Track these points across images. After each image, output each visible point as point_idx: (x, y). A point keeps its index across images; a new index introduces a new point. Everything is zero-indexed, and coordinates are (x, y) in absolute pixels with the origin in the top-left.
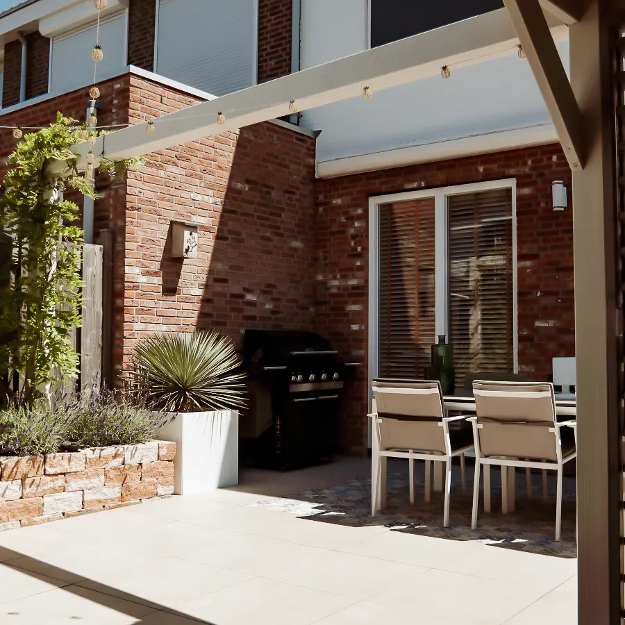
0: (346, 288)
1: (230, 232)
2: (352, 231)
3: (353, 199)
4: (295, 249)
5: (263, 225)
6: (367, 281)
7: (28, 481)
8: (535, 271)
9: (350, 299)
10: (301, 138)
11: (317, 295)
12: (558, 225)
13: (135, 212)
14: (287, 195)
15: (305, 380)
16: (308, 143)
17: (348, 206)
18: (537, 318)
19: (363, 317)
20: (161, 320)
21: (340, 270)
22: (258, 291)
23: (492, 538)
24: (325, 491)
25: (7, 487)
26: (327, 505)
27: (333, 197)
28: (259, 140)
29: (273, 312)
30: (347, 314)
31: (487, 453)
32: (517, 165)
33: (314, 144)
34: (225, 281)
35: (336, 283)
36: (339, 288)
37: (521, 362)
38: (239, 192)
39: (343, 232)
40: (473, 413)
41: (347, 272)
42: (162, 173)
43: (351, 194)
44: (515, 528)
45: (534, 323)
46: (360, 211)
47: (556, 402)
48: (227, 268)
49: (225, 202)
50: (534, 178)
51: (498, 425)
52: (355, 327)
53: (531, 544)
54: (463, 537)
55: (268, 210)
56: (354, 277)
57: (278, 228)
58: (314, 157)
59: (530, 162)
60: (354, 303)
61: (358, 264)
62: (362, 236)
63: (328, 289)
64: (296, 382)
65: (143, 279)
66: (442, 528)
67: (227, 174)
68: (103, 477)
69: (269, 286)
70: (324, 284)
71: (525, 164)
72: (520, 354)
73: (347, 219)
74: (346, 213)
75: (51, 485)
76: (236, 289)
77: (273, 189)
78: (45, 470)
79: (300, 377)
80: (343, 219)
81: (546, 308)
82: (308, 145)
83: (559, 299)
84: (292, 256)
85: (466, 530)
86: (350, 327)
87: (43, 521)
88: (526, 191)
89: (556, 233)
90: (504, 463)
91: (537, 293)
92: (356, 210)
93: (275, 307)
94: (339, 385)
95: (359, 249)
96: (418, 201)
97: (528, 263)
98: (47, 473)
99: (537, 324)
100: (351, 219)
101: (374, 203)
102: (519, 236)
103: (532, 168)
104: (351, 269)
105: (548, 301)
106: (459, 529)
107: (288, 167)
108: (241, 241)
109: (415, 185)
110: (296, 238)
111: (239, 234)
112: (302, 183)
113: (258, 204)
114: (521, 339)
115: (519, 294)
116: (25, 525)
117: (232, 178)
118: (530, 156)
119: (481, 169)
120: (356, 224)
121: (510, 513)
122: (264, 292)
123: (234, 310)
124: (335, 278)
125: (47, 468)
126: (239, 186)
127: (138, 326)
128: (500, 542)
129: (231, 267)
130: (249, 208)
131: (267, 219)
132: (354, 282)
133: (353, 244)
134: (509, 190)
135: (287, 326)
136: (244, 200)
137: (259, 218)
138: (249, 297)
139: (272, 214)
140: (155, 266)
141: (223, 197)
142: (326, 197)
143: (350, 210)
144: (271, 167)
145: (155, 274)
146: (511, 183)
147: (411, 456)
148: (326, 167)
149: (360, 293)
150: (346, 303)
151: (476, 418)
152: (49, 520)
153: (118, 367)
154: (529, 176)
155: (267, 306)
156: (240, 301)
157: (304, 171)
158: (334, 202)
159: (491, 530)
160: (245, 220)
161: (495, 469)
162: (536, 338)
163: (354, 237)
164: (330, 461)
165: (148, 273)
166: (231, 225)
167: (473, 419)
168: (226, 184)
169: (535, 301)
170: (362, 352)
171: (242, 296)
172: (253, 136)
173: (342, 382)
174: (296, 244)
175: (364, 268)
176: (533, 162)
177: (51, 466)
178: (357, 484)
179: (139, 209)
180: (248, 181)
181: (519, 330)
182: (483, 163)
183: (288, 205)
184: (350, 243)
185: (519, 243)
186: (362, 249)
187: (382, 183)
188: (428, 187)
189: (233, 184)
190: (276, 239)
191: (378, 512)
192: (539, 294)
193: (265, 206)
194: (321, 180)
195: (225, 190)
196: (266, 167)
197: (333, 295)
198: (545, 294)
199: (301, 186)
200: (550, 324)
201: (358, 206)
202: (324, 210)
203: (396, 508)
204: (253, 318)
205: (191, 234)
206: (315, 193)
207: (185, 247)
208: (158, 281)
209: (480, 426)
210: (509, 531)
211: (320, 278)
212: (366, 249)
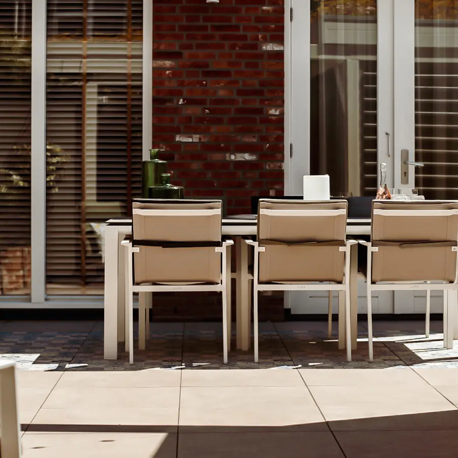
8: (175, 74)
12: (206, 19)
18: (178, 131)
45: (174, 138)
81: (189, 119)
83: (207, 109)
89: (205, 28)
91: (179, 101)
97: (168, 63)
99: (178, 139)
105: (194, 111)
115: (155, 101)
162: (176, 157)
169: (176, 110)
192: (181, 102)
198: (189, 102)
200: (196, 138)
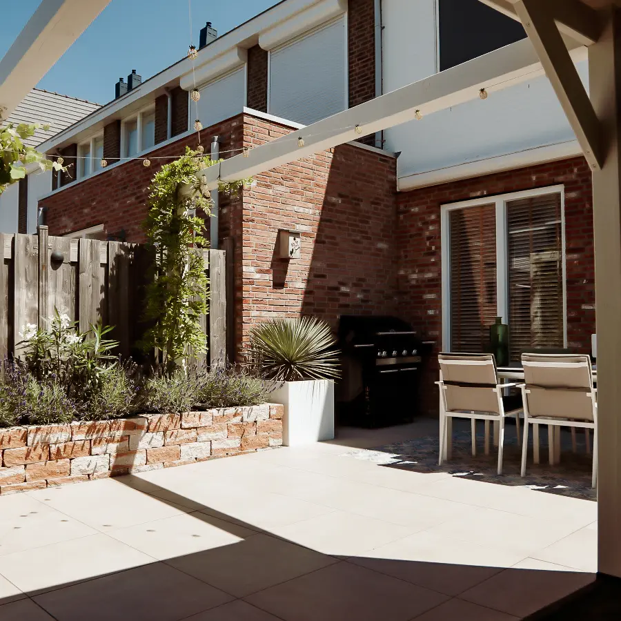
0: (423, 281)
1: (327, 237)
2: (427, 233)
3: (427, 208)
4: (380, 250)
5: (354, 231)
6: (440, 274)
7: (168, 433)
8: (581, 263)
9: (427, 290)
10: (384, 159)
11: (400, 287)
13: (250, 223)
14: (373, 206)
15: (389, 356)
16: (390, 163)
17: (424, 213)
18: (583, 302)
19: (437, 304)
20: (272, 308)
21: (418, 266)
22: (350, 285)
23: (538, 485)
24: (404, 445)
25: (153, 437)
26: (404, 456)
27: (412, 206)
28: (349, 162)
29: (363, 301)
30: (424, 302)
31: (534, 414)
32: (565, 173)
33: (395, 163)
34: (323, 276)
35: (415, 276)
36: (417, 280)
37: (569, 339)
38: (334, 204)
39: (420, 235)
40: (522, 381)
41: (424, 267)
42: (270, 191)
43: (426, 203)
44: (558, 476)
45: (580, 306)
46: (433, 217)
47: (592, 371)
48: (325, 266)
49: (322, 213)
50: (580, 184)
51: (543, 390)
52: (431, 312)
53: (569, 490)
54: (513, 483)
55: (358, 218)
56: (429, 271)
57: (366, 233)
58: (395, 174)
59: (575, 170)
60: (430, 292)
61: (433, 260)
62: (436, 237)
63: (408, 281)
64: (381, 357)
65: (258, 276)
66: (497, 476)
67: (323, 191)
68: (226, 431)
69: (360, 280)
70: (405, 278)
71: (572, 171)
72: (568, 333)
73: (423, 224)
74: (421, 219)
75: (186, 436)
76: (333, 283)
77: (362, 201)
78: (181, 425)
79: (384, 353)
80: (420, 224)
81: (591, 293)
82: (390, 164)
84: (378, 255)
85: (517, 478)
86: (426, 312)
87: (181, 464)
88: (573, 195)
90: (550, 422)
91: (583, 281)
92: (429, 217)
93: (364, 296)
94: (417, 360)
95: (433, 248)
96: (482, 207)
97: (575, 256)
98: (183, 427)
99: (583, 307)
100: (427, 223)
101: (445, 210)
102: (567, 233)
103: (579, 175)
104: (427, 265)
106: (510, 477)
107: (373, 183)
108: (336, 244)
109: (479, 194)
110: (381, 240)
111: (333, 238)
112: (386, 196)
113: (350, 214)
114: (569, 320)
115: (568, 282)
116: (167, 467)
117: (327, 193)
118: (576, 165)
119: (534, 178)
120: (431, 228)
121: (555, 465)
122: (355, 285)
123: (330, 300)
124: (414, 272)
125: (183, 423)
126: (334, 199)
127: (254, 313)
128: (544, 488)
129: (328, 266)
130: (342, 218)
131: (357, 226)
132: (429, 275)
133: (428, 244)
134: (558, 195)
135: (374, 313)
136: (337, 211)
137: (351, 225)
138: (343, 289)
139: (362, 222)
140: (267, 266)
141: (321, 209)
142: (406, 207)
143: (426, 216)
144: (359, 184)
145: (267, 272)
146: (559, 189)
147: (474, 416)
148: (405, 182)
149: (435, 284)
150: (424, 293)
151: (524, 385)
152: (185, 463)
153: (239, 346)
154: (576, 182)
155: (358, 296)
156: (336, 292)
157: (387, 186)
158: (413, 210)
159: (538, 478)
160: (339, 228)
161: (543, 427)
162: (582, 319)
163: (429, 238)
164: (411, 421)
165: (261, 271)
166: (327, 231)
167: (522, 386)
168: (323, 198)
169: (582, 287)
170: (437, 333)
171: (337, 289)
172: (344, 158)
173: (419, 357)
174: (381, 245)
175: (438, 264)
176: (578, 170)
177: (186, 422)
178: (430, 439)
179: (253, 221)
180: (340, 196)
181: (568, 312)
182: (535, 173)
183: (374, 213)
184: (426, 243)
185: (568, 239)
186: (436, 248)
187: (451, 193)
188: (489, 195)
189: (329, 198)
190: (365, 241)
191: (444, 461)
192: (585, 282)
193: (356, 215)
194: (401, 192)
195: (322, 203)
196: (356, 184)
197: (413, 287)
198: (590, 281)
199: (386, 198)
200: (595, 306)
201: (431, 213)
202: (405, 217)
203: (460, 458)
204: (347, 306)
205: (294, 239)
206: (397, 203)
207: (290, 250)
208: (269, 277)
209: (528, 391)
210: (553, 479)
211: (402, 272)
212: (439, 248)
